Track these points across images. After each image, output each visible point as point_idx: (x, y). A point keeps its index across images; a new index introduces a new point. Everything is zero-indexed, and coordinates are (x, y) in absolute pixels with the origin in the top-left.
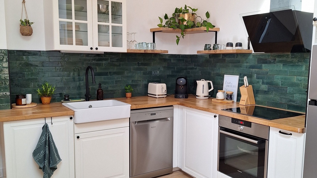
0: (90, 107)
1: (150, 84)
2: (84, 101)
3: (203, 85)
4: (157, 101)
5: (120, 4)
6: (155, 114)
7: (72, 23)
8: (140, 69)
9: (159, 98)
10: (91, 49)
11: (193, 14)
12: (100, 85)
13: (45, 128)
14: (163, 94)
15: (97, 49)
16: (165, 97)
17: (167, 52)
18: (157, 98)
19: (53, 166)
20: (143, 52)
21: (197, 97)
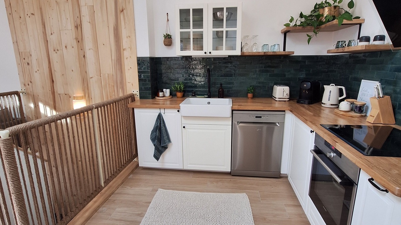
0: (209, 103)
1: (275, 86)
2: (207, 98)
3: (330, 91)
4: (277, 104)
5: (235, 9)
6: (261, 117)
7: (190, 32)
8: (267, 71)
9: (279, 101)
10: (205, 53)
11: (335, 7)
12: (221, 84)
13: (160, 117)
14: (284, 97)
15: (210, 53)
16: (288, 101)
17: (293, 53)
18: (277, 101)
19: (164, 145)
20: (263, 54)
21: (322, 105)
